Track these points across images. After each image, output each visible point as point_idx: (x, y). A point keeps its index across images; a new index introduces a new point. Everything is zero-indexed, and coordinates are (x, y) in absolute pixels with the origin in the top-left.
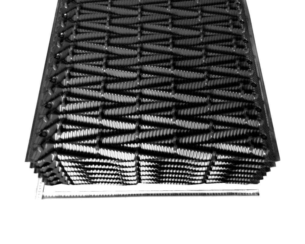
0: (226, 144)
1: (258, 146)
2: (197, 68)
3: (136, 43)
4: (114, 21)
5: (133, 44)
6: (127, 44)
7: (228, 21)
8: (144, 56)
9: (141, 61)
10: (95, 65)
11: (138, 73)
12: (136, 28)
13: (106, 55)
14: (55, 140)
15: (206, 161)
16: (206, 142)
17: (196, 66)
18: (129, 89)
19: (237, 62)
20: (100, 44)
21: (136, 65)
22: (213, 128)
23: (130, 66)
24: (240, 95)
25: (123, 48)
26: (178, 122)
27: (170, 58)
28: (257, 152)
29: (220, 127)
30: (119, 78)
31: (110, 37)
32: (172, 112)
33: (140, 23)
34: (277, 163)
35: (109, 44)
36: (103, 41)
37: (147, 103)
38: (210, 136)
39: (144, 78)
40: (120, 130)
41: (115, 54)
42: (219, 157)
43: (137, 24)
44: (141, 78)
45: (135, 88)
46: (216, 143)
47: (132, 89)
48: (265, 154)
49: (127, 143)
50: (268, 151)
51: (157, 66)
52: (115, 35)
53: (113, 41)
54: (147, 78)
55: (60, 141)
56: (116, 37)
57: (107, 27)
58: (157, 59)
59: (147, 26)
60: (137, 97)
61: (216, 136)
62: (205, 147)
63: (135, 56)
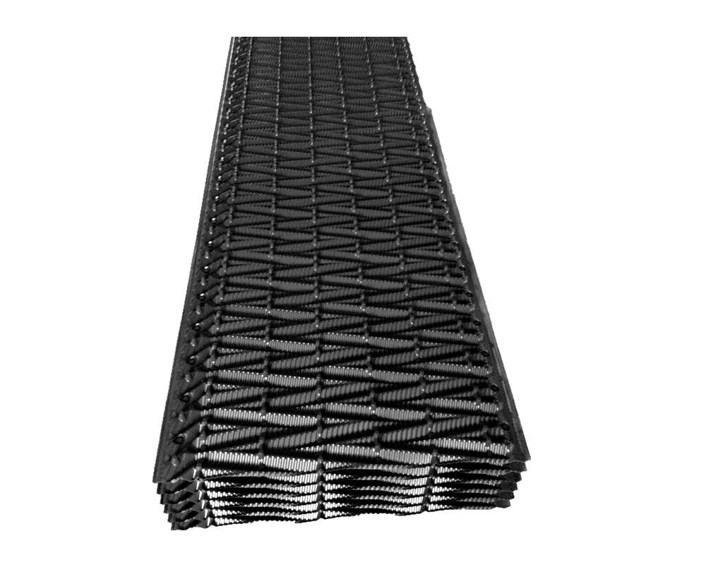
0: (452, 439)
1: (498, 440)
2: (403, 333)
3: (313, 303)
4: (280, 274)
5: (308, 304)
6: (300, 305)
7: (443, 268)
8: (325, 320)
9: (321, 328)
10: (253, 336)
11: (317, 344)
12: (312, 282)
13: (270, 322)
14: (195, 447)
15: (424, 466)
16: (422, 438)
17: (401, 331)
18: (305, 368)
19: (459, 324)
20: (260, 306)
21: (314, 333)
22: (430, 417)
23: (304, 335)
24: (467, 369)
25: (293, 310)
26: (380, 412)
27: (364, 322)
28: (497, 448)
29: (441, 415)
30: (289, 352)
31: (274, 296)
32: (370, 397)
33: (317, 274)
34: (527, 463)
35: (274, 306)
36: (263, 302)
37: (332, 386)
38: (427, 429)
39: (326, 351)
40: (293, 427)
41: (281, 319)
42: (443, 459)
43: (312, 276)
44: (322, 351)
45: (314, 366)
46: (437, 438)
47: (310, 367)
48: (508, 451)
49: (305, 446)
50: (512, 446)
51: (344, 333)
52: (281, 292)
53: (278, 301)
54: (330, 351)
55: (205, 448)
56: (283, 296)
57: (269, 283)
58: (343, 323)
59: (326, 278)
60: (318, 377)
61: (436, 428)
62: (421, 446)
63: (312, 321)
